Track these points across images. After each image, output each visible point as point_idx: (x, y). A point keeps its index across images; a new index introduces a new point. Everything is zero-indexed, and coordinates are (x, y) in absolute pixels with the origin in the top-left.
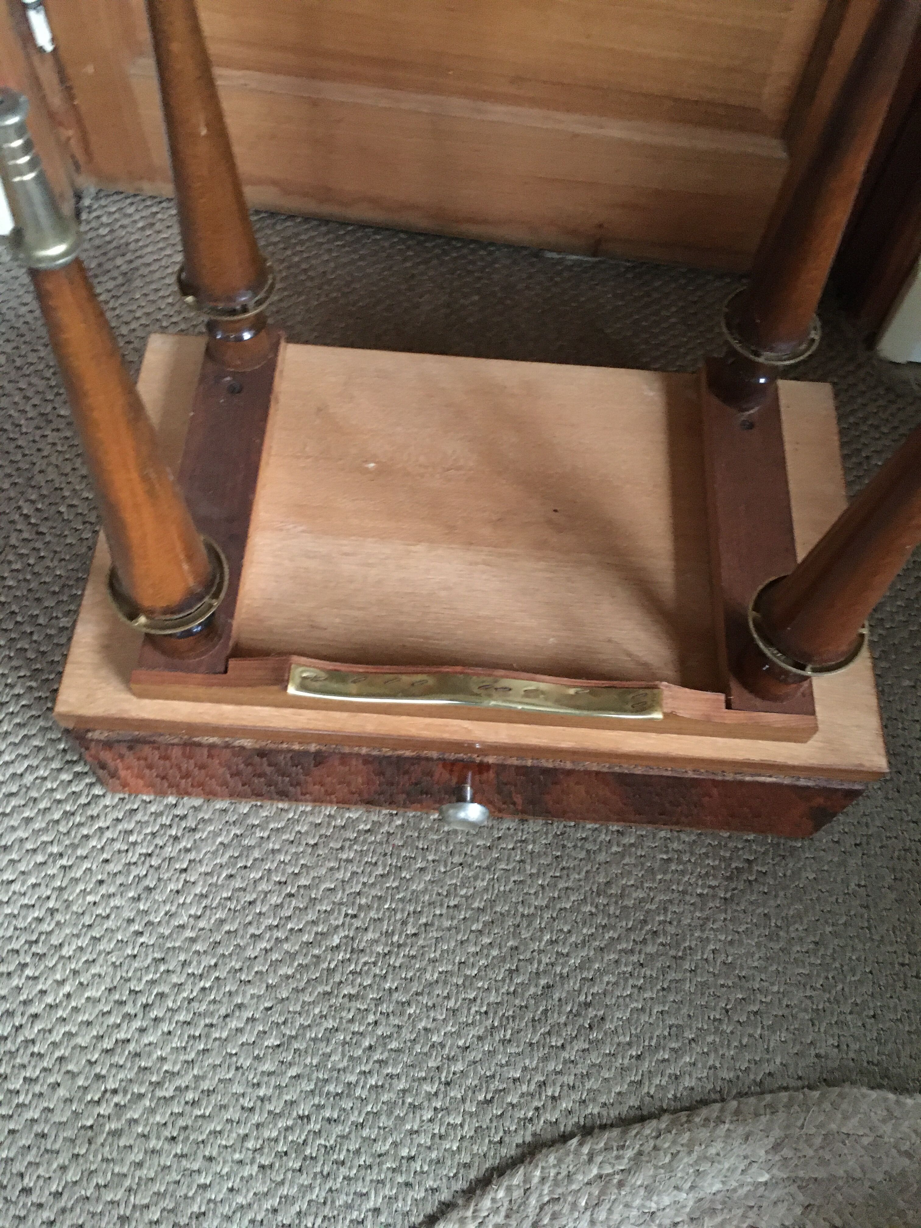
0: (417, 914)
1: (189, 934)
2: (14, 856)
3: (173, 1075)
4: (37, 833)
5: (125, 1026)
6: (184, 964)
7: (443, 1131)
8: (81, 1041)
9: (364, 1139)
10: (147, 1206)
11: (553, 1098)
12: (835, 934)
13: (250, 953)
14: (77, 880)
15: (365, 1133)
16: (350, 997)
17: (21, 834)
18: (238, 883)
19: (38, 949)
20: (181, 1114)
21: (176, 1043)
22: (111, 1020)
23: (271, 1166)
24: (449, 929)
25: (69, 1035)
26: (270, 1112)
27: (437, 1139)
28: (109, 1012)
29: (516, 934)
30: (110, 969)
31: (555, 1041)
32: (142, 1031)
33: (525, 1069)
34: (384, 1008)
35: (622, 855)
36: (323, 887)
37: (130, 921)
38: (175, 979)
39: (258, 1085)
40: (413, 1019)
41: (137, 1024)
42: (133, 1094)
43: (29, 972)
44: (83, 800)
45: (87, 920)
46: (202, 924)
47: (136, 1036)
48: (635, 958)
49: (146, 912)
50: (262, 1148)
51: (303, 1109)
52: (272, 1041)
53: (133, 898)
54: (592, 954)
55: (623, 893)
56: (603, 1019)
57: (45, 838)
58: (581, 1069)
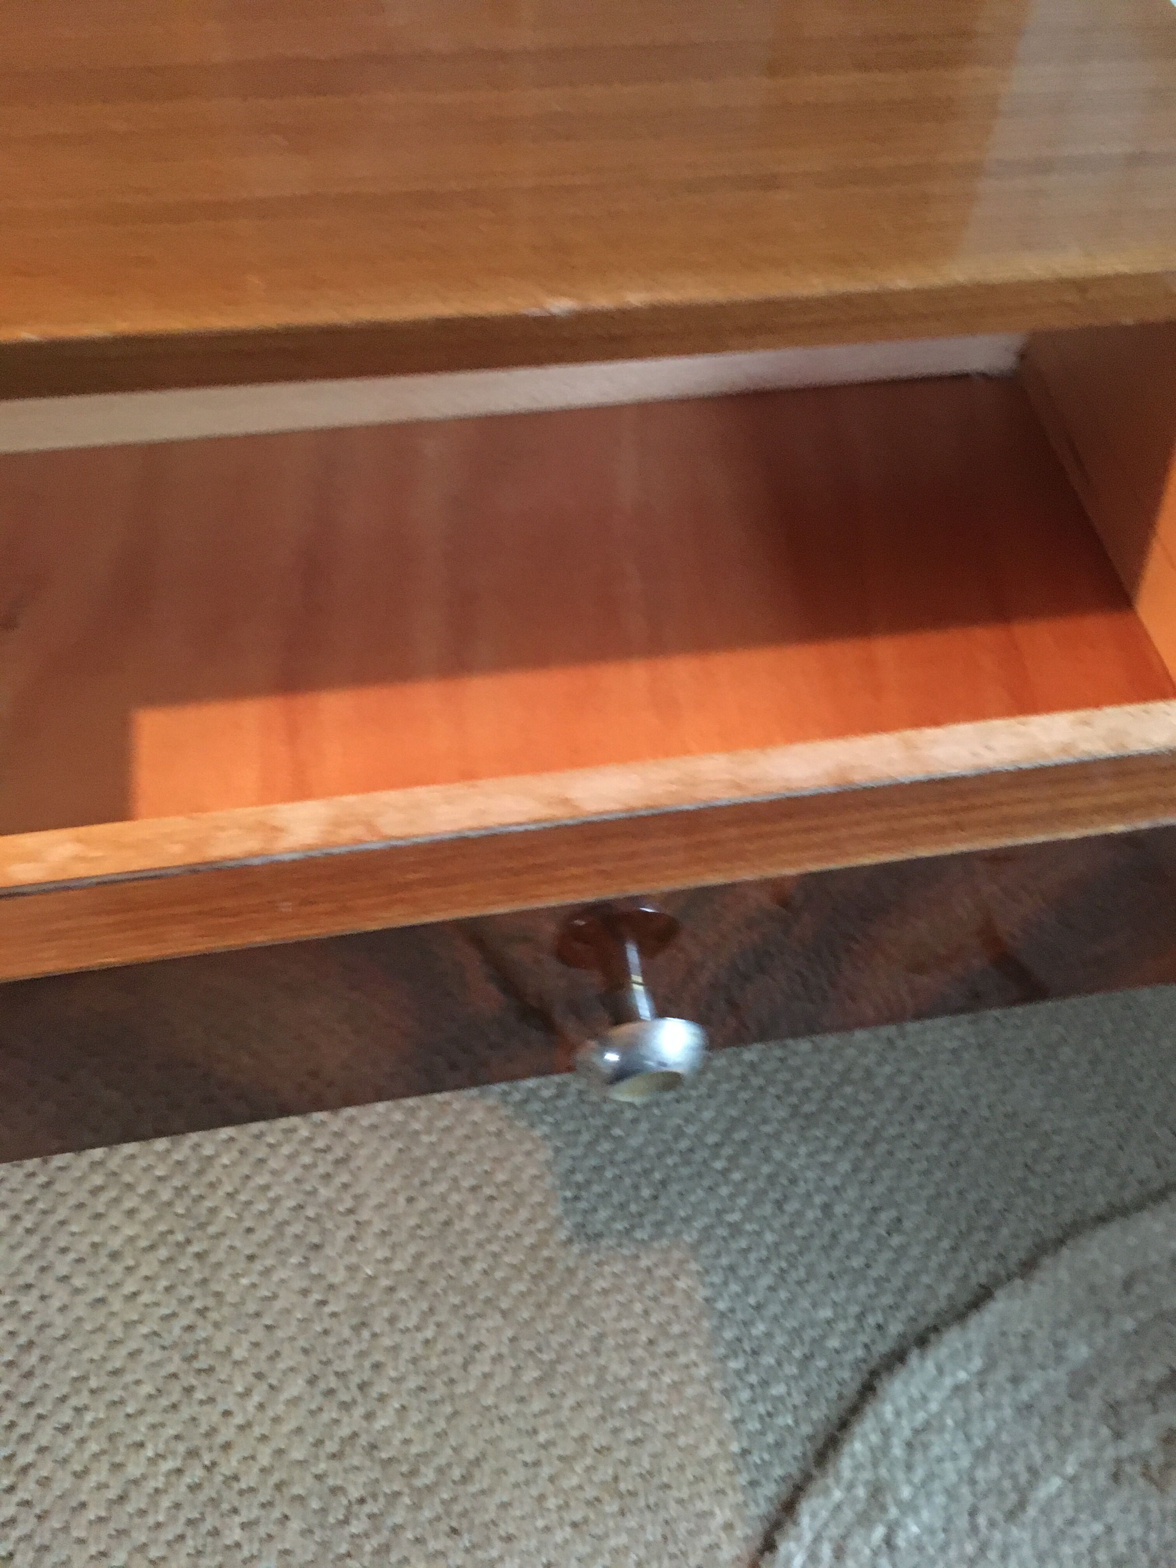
0: (647, 1173)
1: (385, 1282)
2: (129, 1261)
3: (424, 1457)
4: (148, 1224)
5: (345, 1419)
7: (770, 1408)
8: (297, 1454)
9: (684, 1449)
11: (879, 1327)
12: (1108, 1046)
13: (466, 1281)
14: (219, 1265)
15: (682, 1441)
16: (605, 1292)
17: (128, 1231)
18: (422, 1204)
19: (202, 1363)
20: (454, 1499)
21: (415, 1417)
22: (325, 1417)
23: (586, 1520)
24: (690, 1178)
25: (279, 1453)
26: (561, 1458)
27: (767, 1419)
28: (320, 1409)
29: (767, 1158)
30: (302, 1358)
31: (857, 1262)
33: (835, 1304)
34: (649, 1291)
36: (526, 1176)
37: (305, 1292)
38: (387, 1342)
39: (535, 1432)
40: (688, 1295)
41: (359, 1411)
42: (385, 1494)
43: (199, 1395)
44: (194, 1166)
45: (251, 1307)
46: (397, 1266)
47: (364, 1424)
48: (907, 1142)
49: (321, 1275)
50: (567, 1505)
51: (600, 1439)
52: (531, 1374)
53: (300, 1265)
54: (860, 1152)
55: (869, 1074)
56: (899, 1220)
57: (162, 1227)
58: (897, 1282)
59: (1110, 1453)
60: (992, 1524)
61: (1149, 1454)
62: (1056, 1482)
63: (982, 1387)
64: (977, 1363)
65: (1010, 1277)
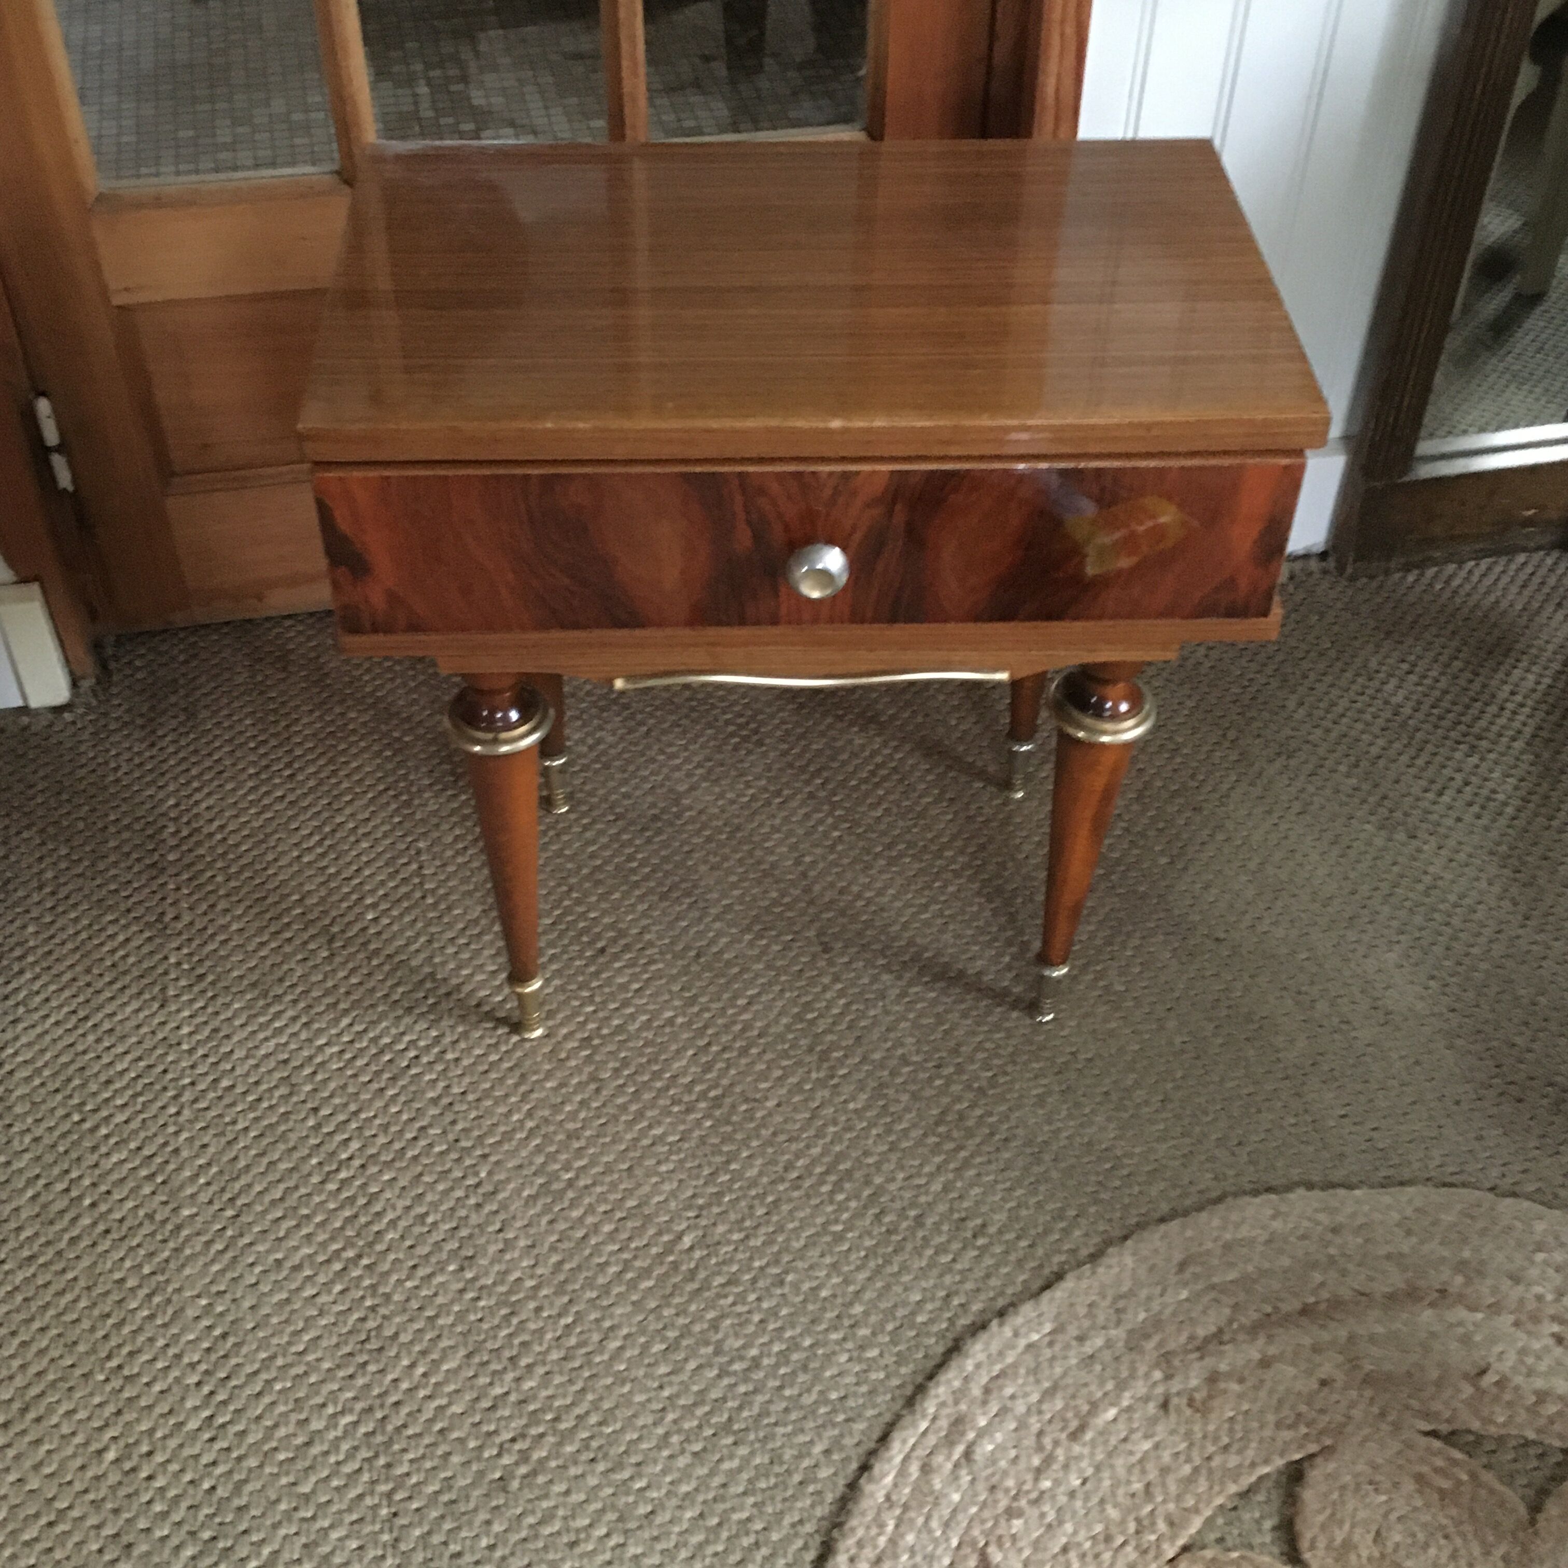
0: (762, 1197)
1: (530, 1283)
2: (308, 1272)
4: (324, 1245)
5: (497, 1382)
6: (538, 1310)
7: (865, 1367)
8: (456, 1409)
9: (790, 1398)
10: (590, 1525)
11: (963, 1306)
12: (1177, 1088)
13: (601, 1280)
14: (386, 1273)
15: (788, 1392)
17: (307, 1251)
18: (562, 1226)
19: (373, 1345)
20: (592, 1438)
21: (558, 1380)
22: (481, 1381)
23: (704, 1450)
24: (800, 1199)
26: (683, 1407)
27: (862, 1375)
28: (475, 1376)
30: (460, 1339)
31: (945, 1259)
32: (518, 1380)
33: (924, 1289)
34: (762, 1284)
35: (947, 1085)
36: (653, 1202)
37: (462, 1292)
38: (532, 1326)
40: (796, 1286)
41: (510, 1376)
42: (533, 1435)
43: (372, 1368)
44: (362, 1201)
45: (416, 1303)
46: (541, 1271)
47: (514, 1386)
48: (994, 1167)
49: (475, 1279)
50: (688, 1440)
51: (716, 1392)
52: (658, 1347)
53: (457, 1271)
54: (951, 1176)
55: (961, 1117)
56: (984, 1226)
57: (335, 1247)
58: (979, 1273)
59: (1160, 1390)
60: (1056, 1443)
61: (1195, 1389)
62: (1112, 1413)
63: (1051, 1344)
64: (1048, 1327)
65: (1080, 1264)
